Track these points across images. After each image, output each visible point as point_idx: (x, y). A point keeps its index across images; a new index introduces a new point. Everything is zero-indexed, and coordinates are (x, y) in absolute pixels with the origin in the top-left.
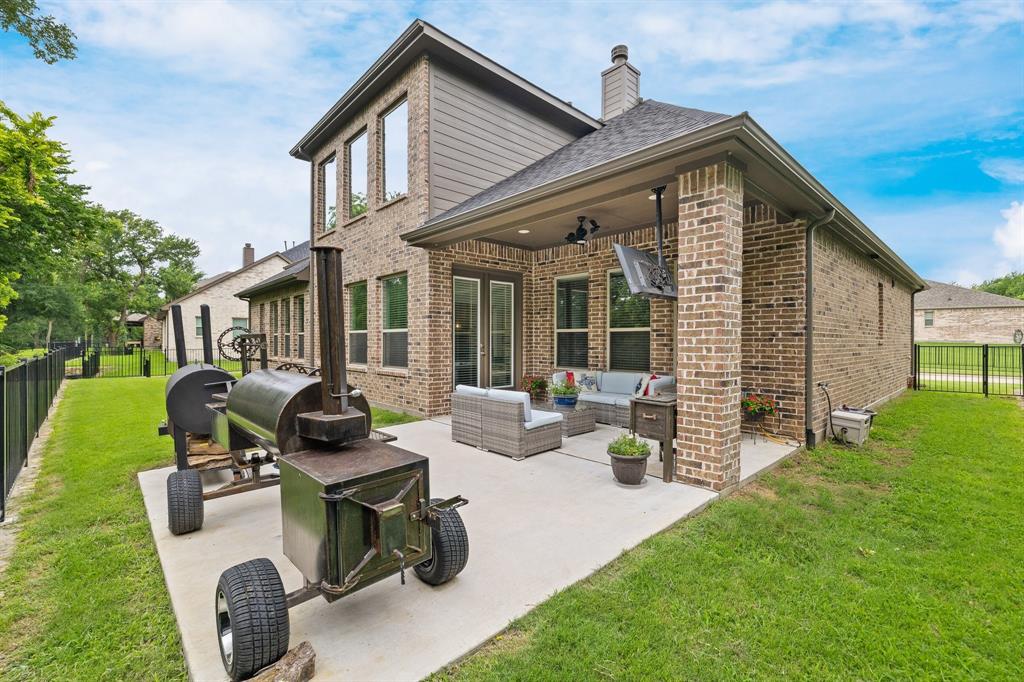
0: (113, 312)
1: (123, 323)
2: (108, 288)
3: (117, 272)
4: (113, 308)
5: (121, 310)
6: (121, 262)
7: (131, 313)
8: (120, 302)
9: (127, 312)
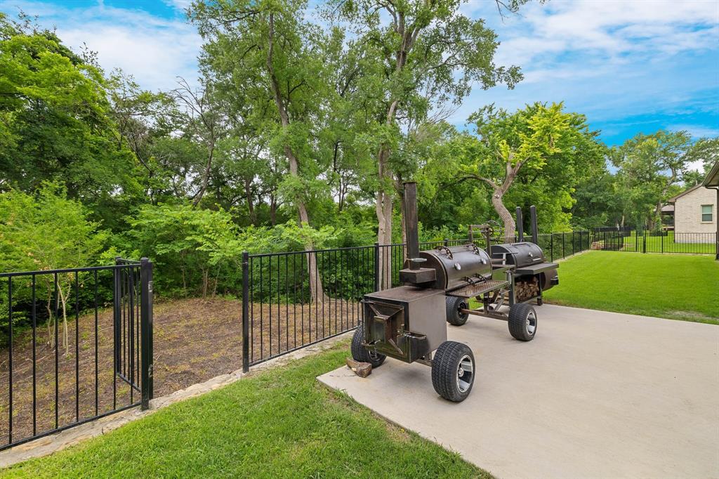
0: (651, 206)
1: (658, 213)
2: (646, 189)
3: (654, 177)
4: (651, 202)
5: (656, 204)
6: (658, 168)
7: (665, 205)
8: (655, 198)
9: (662, 204)
